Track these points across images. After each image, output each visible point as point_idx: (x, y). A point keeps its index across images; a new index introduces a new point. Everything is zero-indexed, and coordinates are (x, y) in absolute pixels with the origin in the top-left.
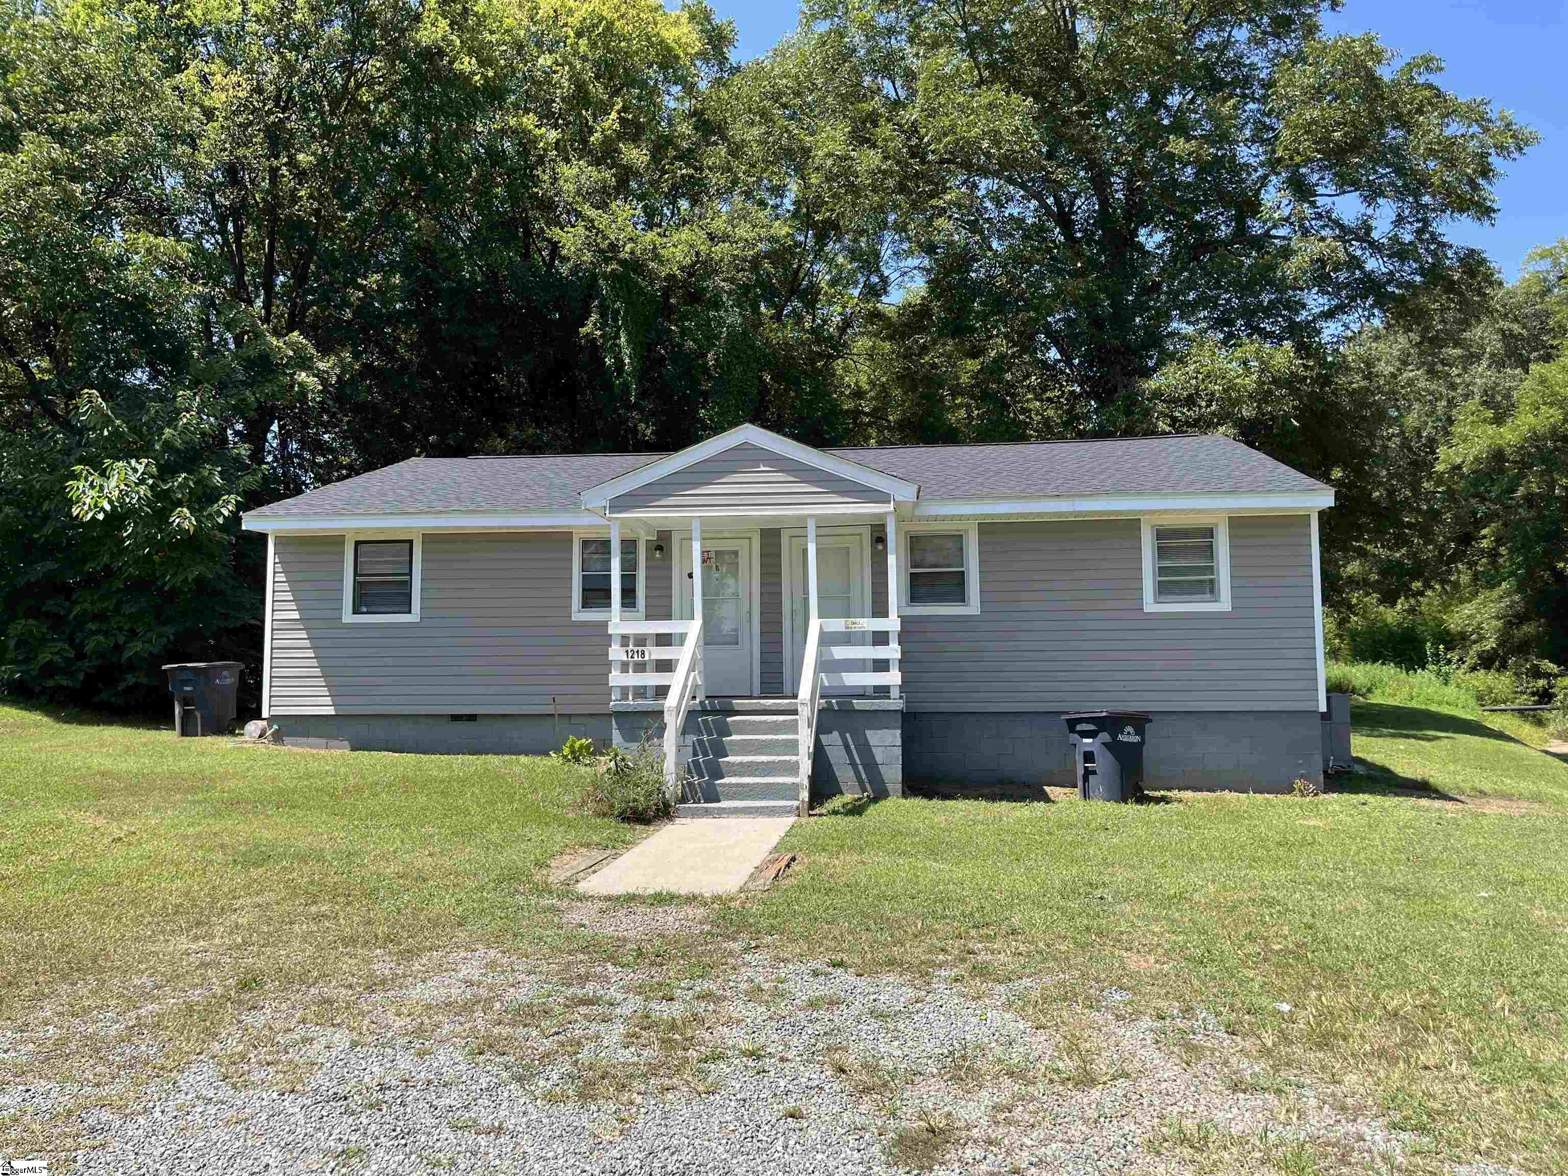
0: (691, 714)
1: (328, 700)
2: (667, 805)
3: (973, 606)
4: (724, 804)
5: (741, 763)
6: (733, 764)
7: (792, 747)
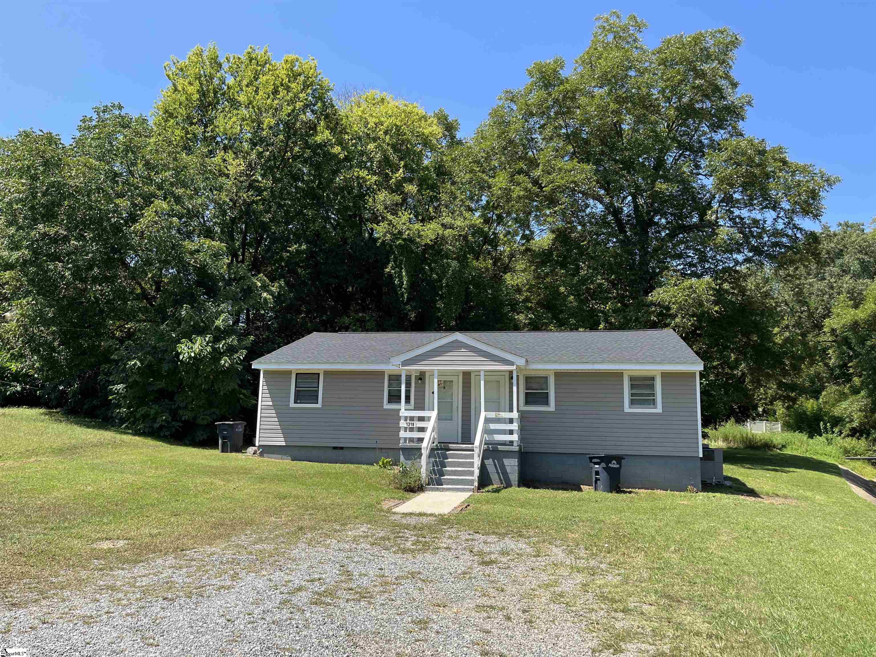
0: (432, 450)
1: (283, 439)
2: (422, 486)
3: (552, 407)
4: (444, 486)
5: (452, 471)
6: (449, 471)
7: (472, 465)
